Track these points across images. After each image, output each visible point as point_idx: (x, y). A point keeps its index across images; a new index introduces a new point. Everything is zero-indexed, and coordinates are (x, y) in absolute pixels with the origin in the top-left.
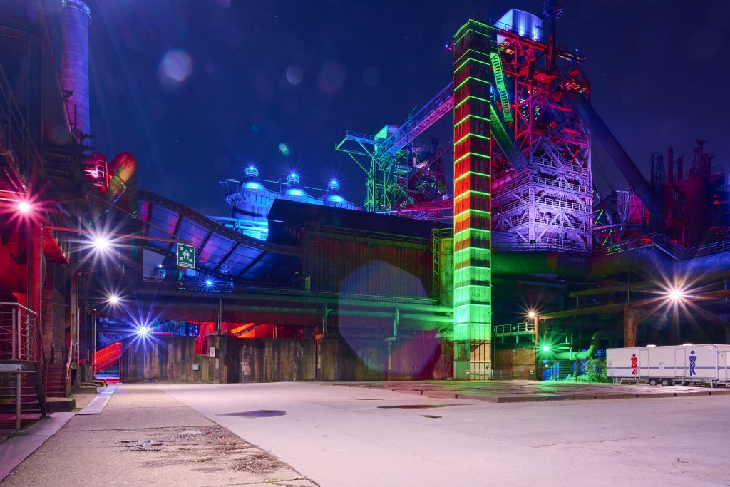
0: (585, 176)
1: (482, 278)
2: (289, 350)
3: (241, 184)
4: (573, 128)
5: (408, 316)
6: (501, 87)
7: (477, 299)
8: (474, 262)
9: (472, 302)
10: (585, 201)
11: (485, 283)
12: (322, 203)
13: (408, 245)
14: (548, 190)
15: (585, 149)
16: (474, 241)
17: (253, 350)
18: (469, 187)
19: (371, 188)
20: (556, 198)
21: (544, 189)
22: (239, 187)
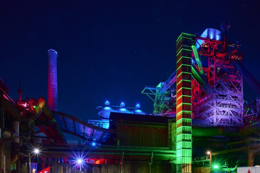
0: (240, 94)
1: (188, 139)
2: (111, 169)
3: (103, 108)
4: (234, 74)
5: (157, 154)
6: (197, 59)
7: (185, 147)
8: (184, 132)
9: (183, 148)
10: (240, 105)
11: (190, 141)
12: (133, 113)
13: (158, 127)
14: (223, 101)
15: (240, 83)
16: (184, 124)
17: (97, 168)
18: (182, 102)
19: (156, 107)
20: (227, 104)
21: (221, 101)
22: (102, 109)
